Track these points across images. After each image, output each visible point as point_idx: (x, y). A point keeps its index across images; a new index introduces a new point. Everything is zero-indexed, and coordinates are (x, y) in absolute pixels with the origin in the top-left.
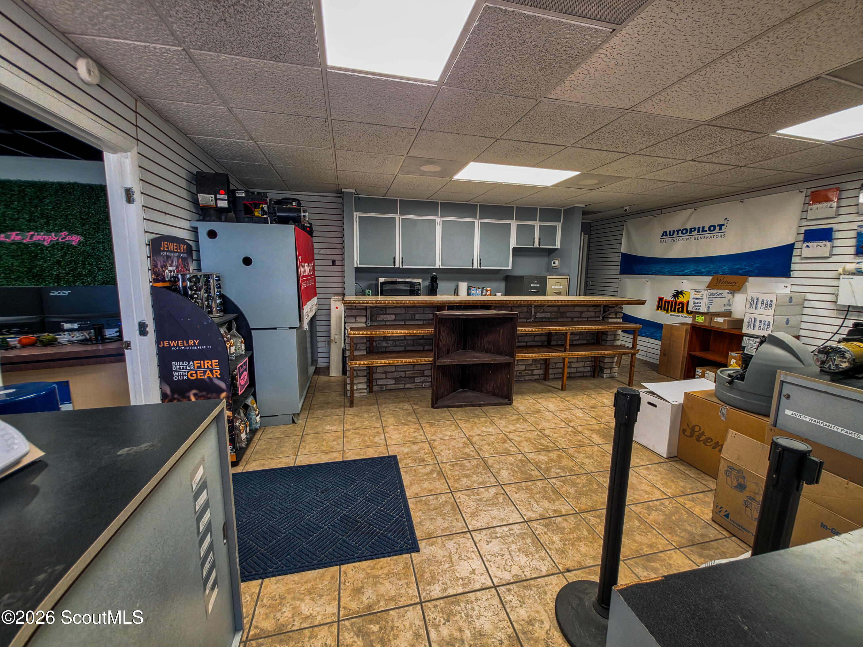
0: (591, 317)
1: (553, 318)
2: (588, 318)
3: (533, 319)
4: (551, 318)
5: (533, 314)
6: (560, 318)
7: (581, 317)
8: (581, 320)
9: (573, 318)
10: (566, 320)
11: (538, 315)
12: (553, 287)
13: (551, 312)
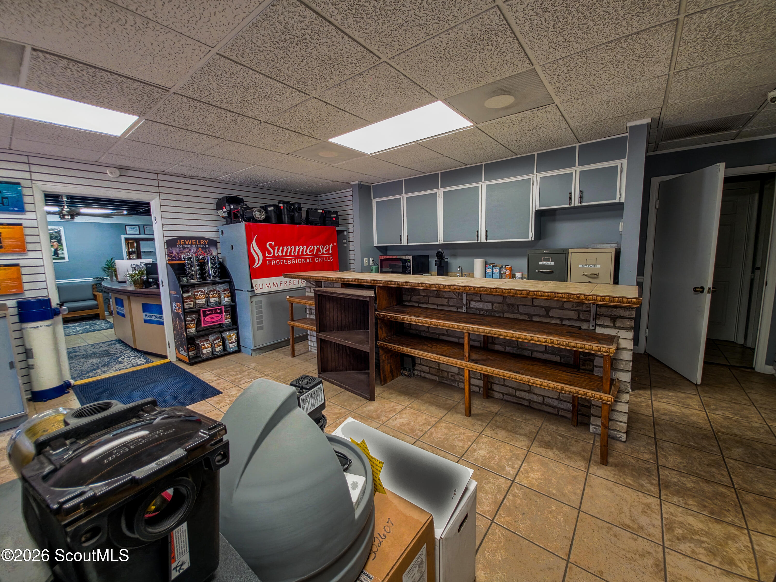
0: (570, 319)
1: (495, 311)
2: (562, 319)
3: (465, 308)
4: (492, 310)
5: (465, 302)
6: (508, 312)
7: (547, 316)
8: (548, 320)
9: (531, 316)
10: (518, 317)
11: (473, 304)
12: (581, 266)
13: (493, 303)
